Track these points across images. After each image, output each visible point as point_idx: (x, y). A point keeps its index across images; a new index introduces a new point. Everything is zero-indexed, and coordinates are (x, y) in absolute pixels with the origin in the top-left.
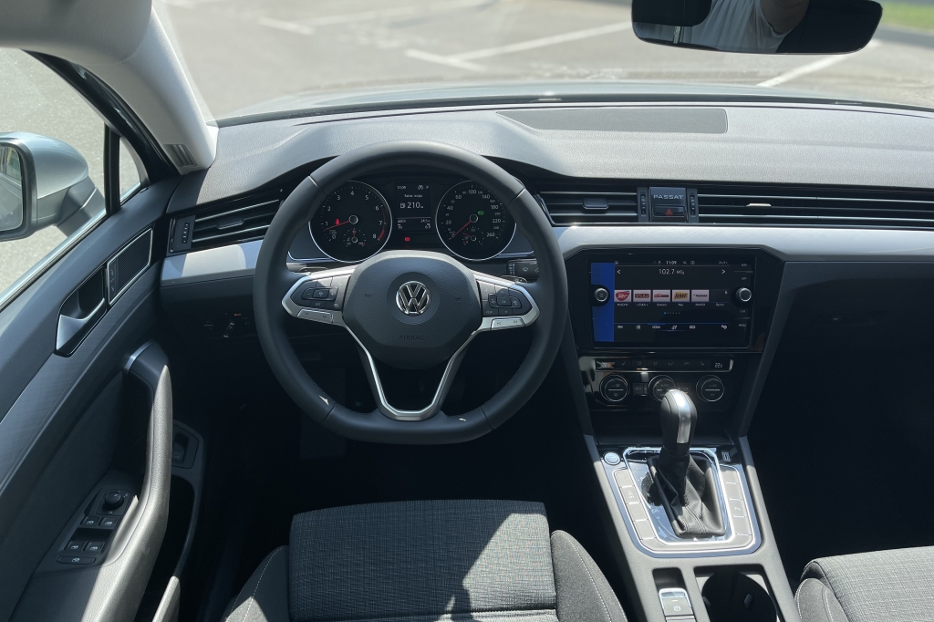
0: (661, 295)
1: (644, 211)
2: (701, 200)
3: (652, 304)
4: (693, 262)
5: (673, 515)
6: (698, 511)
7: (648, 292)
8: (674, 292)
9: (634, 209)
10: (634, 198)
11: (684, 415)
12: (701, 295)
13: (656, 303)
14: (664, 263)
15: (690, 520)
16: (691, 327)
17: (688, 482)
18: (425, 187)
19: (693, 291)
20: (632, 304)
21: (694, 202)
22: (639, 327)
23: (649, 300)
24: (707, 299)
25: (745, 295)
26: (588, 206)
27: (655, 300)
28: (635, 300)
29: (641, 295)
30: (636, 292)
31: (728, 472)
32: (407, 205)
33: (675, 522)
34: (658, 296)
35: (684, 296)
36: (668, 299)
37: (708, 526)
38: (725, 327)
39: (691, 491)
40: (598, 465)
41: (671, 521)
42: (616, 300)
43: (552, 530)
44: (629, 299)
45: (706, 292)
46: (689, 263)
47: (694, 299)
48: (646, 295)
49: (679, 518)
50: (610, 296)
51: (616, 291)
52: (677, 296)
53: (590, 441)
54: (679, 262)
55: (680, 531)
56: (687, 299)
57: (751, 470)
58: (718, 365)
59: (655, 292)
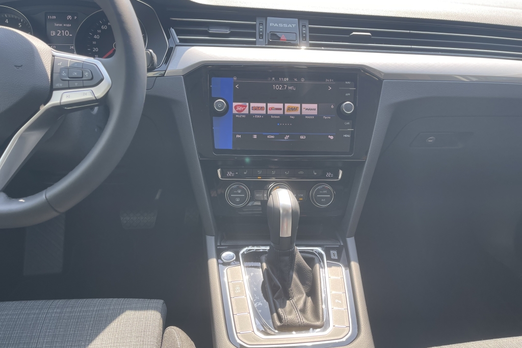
0: (275, 108)
1: (261, 36)
2: (311, 30)
3: (267, 116)
4: (303, 80)
5: (274, 309)
6: (300, 305)
7: (264, 105)
8: (287, 105)
9: (254, 36)
10: (254, 27)
11: (285, 210)
12: (310, 109)
13: (271, 115)
14: (277, 79)
15: (290, 312)
16: (302, 137)
17: (295, 276)
18: (73, 18)
19: (303, 105)
20: (249, 116)
21: (306, 31)
22: (255, 137)
23: (264, 112)
24: (315, 113)
25: (347, 106)
26: (212, 31)
27: (269, 112)
28: (252, 112)
29: (257, 108)
30: (252, 105)
31: (333, 268)
32: (57, 33)
33: (275, 315)
34: (271, 109)
35: (295, 109)
36: (281, 112)
37: (309, 319)
38: (332, 137)
39: (297, 286)
40: (213, 263)
41: (272, 313)
42: (234, 111)
43: (165, 326)
44: (246, 111)
45: (315, 106)
46: (299, 79)
47: (304, 112)
48: (262, 108)
49: (280, 310)
50: (229, 107)
51: (234, 104)
52: (289, 109)
53: (211, 241)
54: (291, 79)
55: (278, 324)
56: (298, 113)
57: (355, 265)
58: (328, 175)
59: (270, 105)
